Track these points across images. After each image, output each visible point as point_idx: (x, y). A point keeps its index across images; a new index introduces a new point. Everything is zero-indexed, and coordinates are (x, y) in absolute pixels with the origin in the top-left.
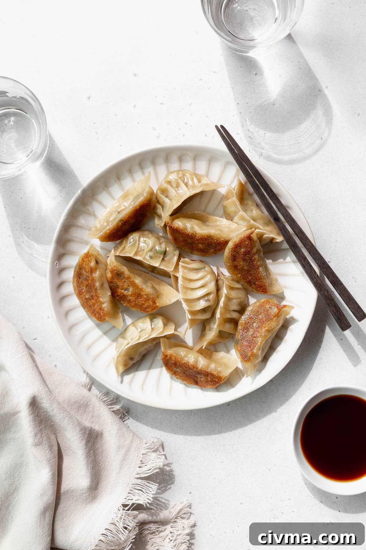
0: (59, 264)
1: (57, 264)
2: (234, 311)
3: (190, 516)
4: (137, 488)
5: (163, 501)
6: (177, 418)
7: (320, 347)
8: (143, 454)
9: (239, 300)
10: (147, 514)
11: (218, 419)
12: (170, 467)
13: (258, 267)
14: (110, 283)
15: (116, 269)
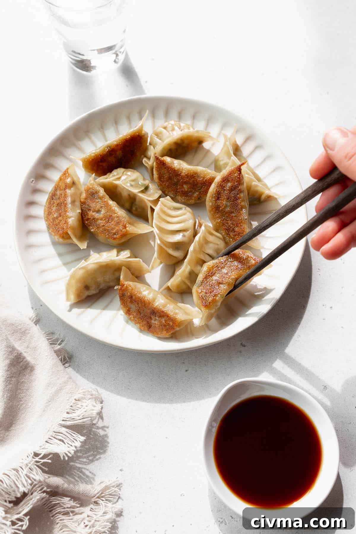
0: (35, 183)
1: (33, 181)
2: (208, 255)
3: (117, 501)
4: (58, 438)
5: (87, 473)
6: (124, 376)
7: (299, 323)
8: (75, 400)
9: (216, 246)
10: (63, 480)
11: (172, 385)
12: (105, 431)
13: (242, 208)
14: (82, 203)
15: (91, 188)
